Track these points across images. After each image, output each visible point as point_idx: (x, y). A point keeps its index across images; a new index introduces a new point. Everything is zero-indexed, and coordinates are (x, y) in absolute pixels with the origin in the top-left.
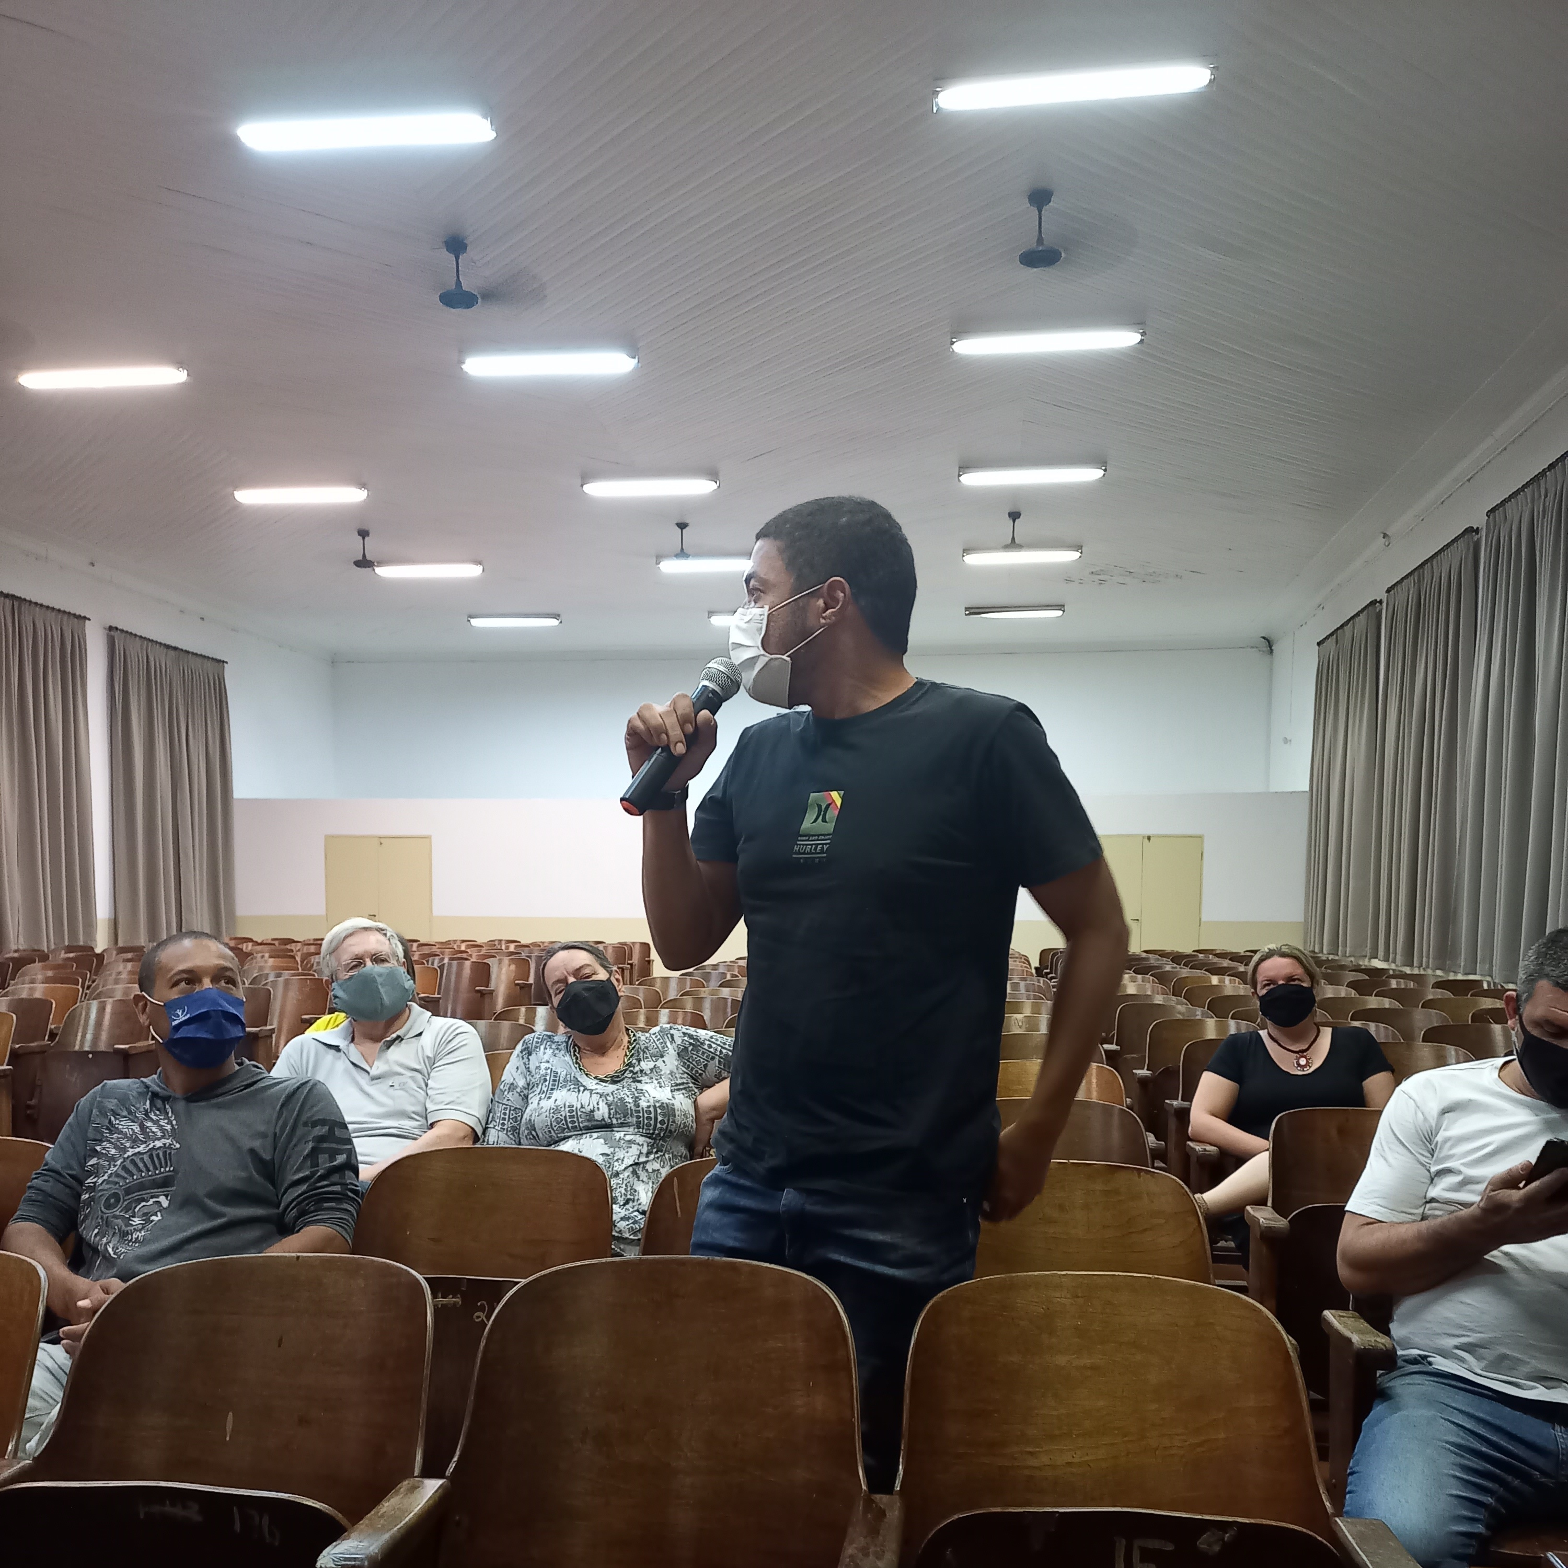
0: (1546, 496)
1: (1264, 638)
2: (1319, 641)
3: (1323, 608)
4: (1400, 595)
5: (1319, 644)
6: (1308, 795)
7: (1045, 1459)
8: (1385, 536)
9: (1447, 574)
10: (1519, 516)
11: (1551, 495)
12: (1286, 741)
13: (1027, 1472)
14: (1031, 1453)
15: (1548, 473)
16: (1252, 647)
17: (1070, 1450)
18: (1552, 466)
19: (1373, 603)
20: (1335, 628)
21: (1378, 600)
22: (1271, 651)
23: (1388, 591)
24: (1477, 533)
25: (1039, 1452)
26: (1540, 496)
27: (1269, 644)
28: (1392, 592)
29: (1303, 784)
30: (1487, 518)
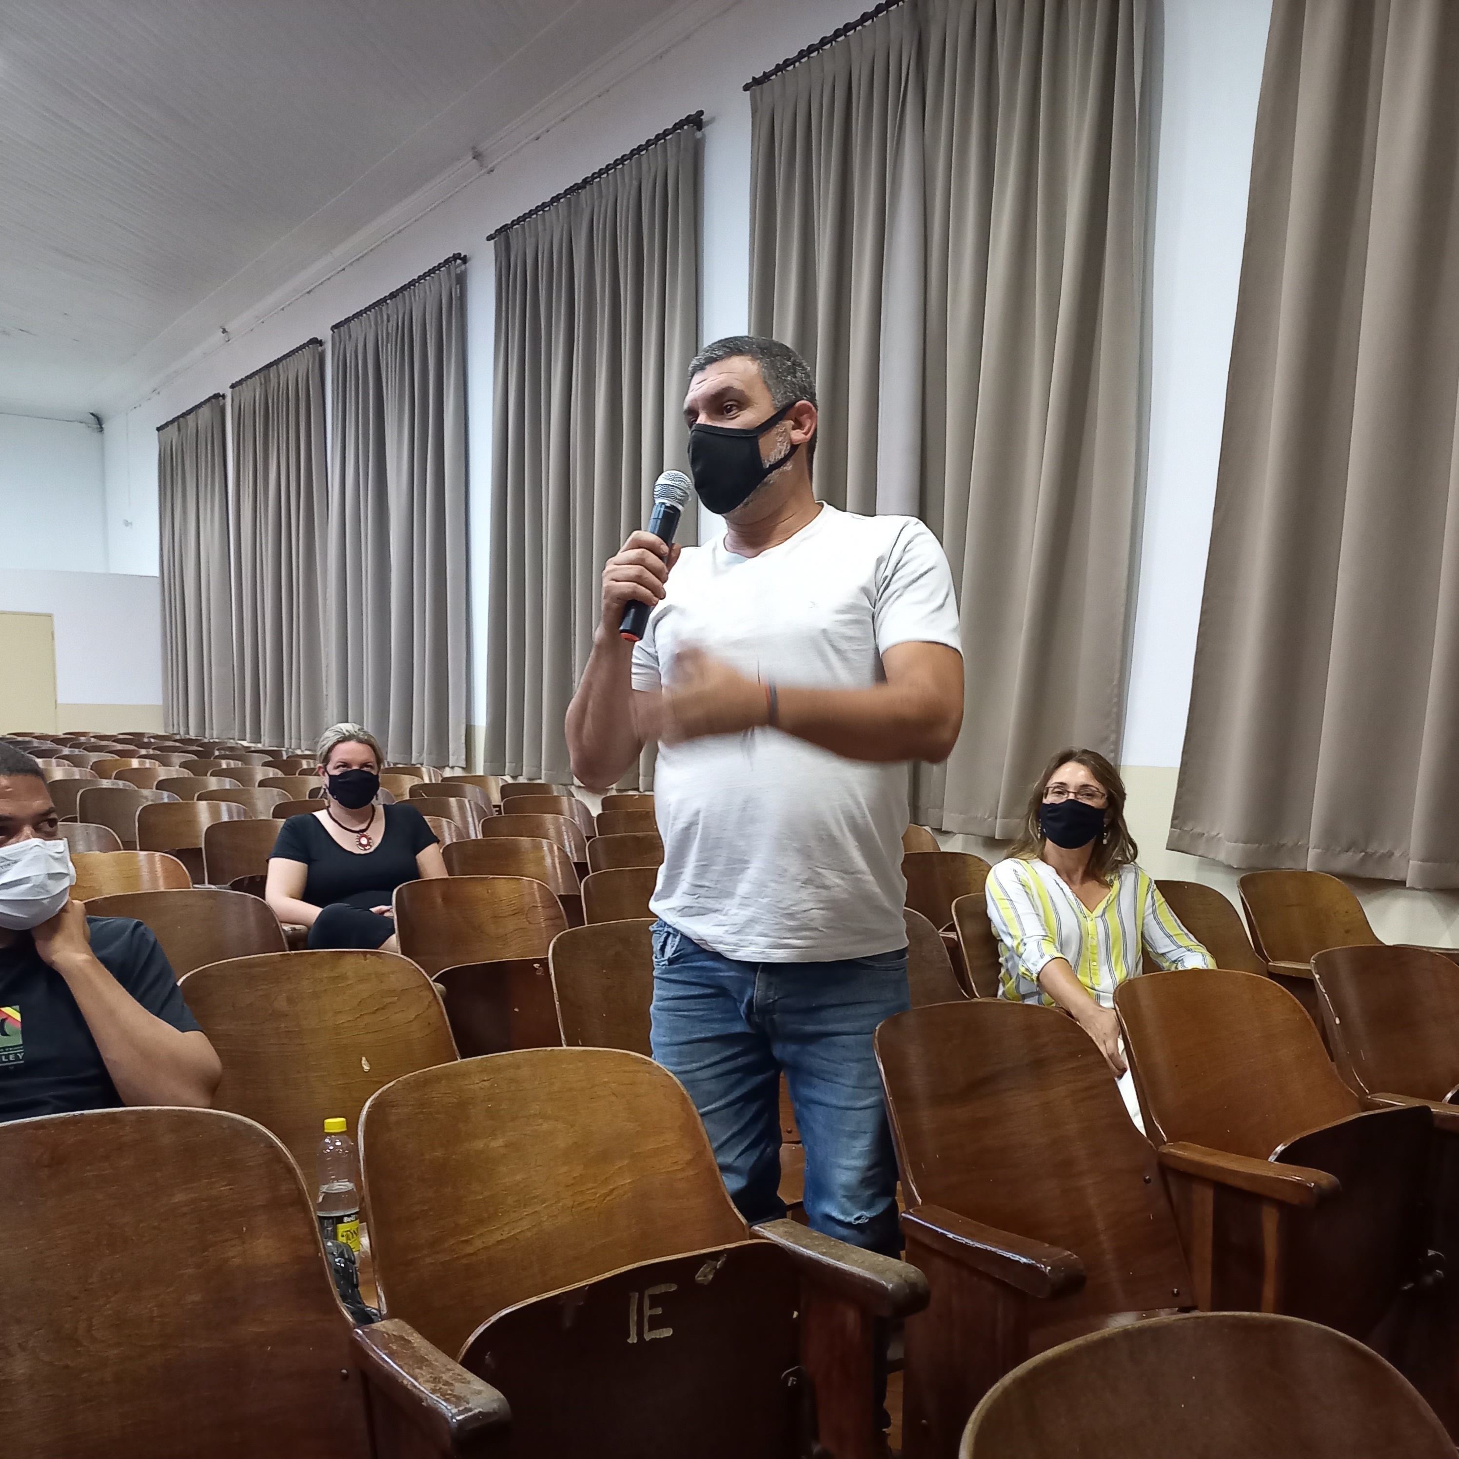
0: (388, 321)
1: (92, 414)
2: (159, 426)
3: (159, 393)
4: (246, 393)
5: (158, 429)
6: (159, 581)
7: (478, 1244)
8: (224, 331)
9: (295, 380)
10: (364, 336)
11: (393, 322)
12: (127, 523)
13: (464, 1261)
14: (466, 1241)
15: (388, 301)
16: (81, 422)
17: (498, 1229)
18: (393, 295)
19: (217, 396)
20: (176, 416)
21: (221, 394)
22: (101, 429)
23: (233, 386)
24: (321, 345)
25: (472, 1238)
26: (382, 322)
27: (99, 421)
28: (237, 388)
29: (154, 570)
30: (331, 332)
